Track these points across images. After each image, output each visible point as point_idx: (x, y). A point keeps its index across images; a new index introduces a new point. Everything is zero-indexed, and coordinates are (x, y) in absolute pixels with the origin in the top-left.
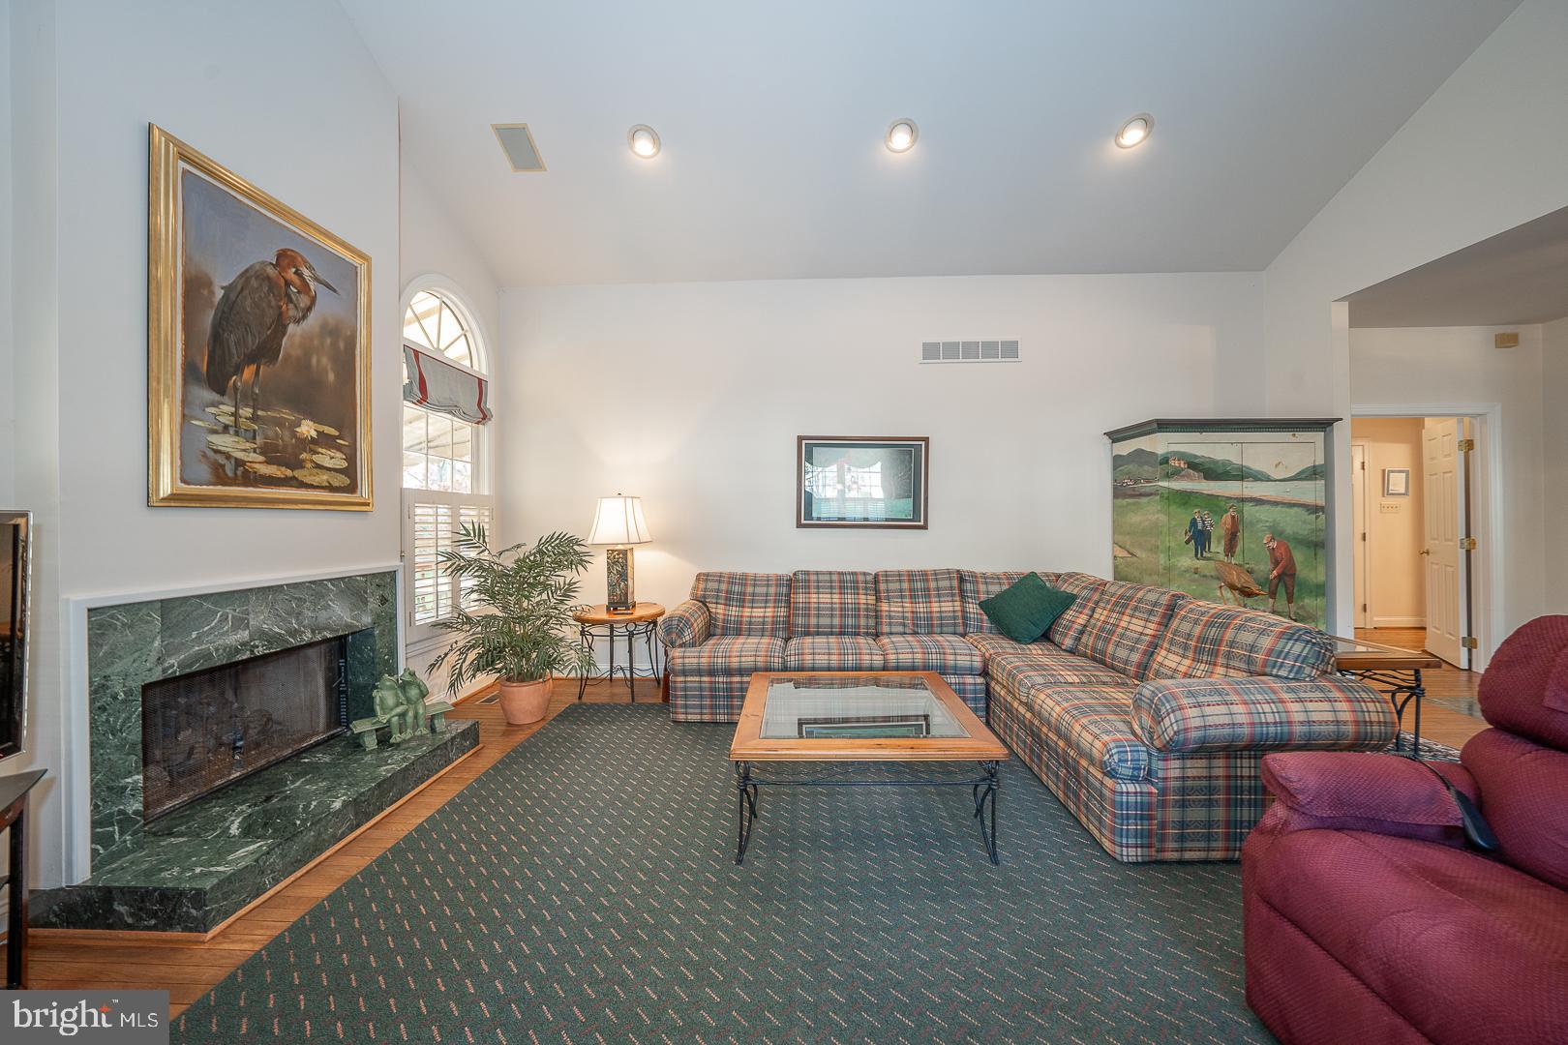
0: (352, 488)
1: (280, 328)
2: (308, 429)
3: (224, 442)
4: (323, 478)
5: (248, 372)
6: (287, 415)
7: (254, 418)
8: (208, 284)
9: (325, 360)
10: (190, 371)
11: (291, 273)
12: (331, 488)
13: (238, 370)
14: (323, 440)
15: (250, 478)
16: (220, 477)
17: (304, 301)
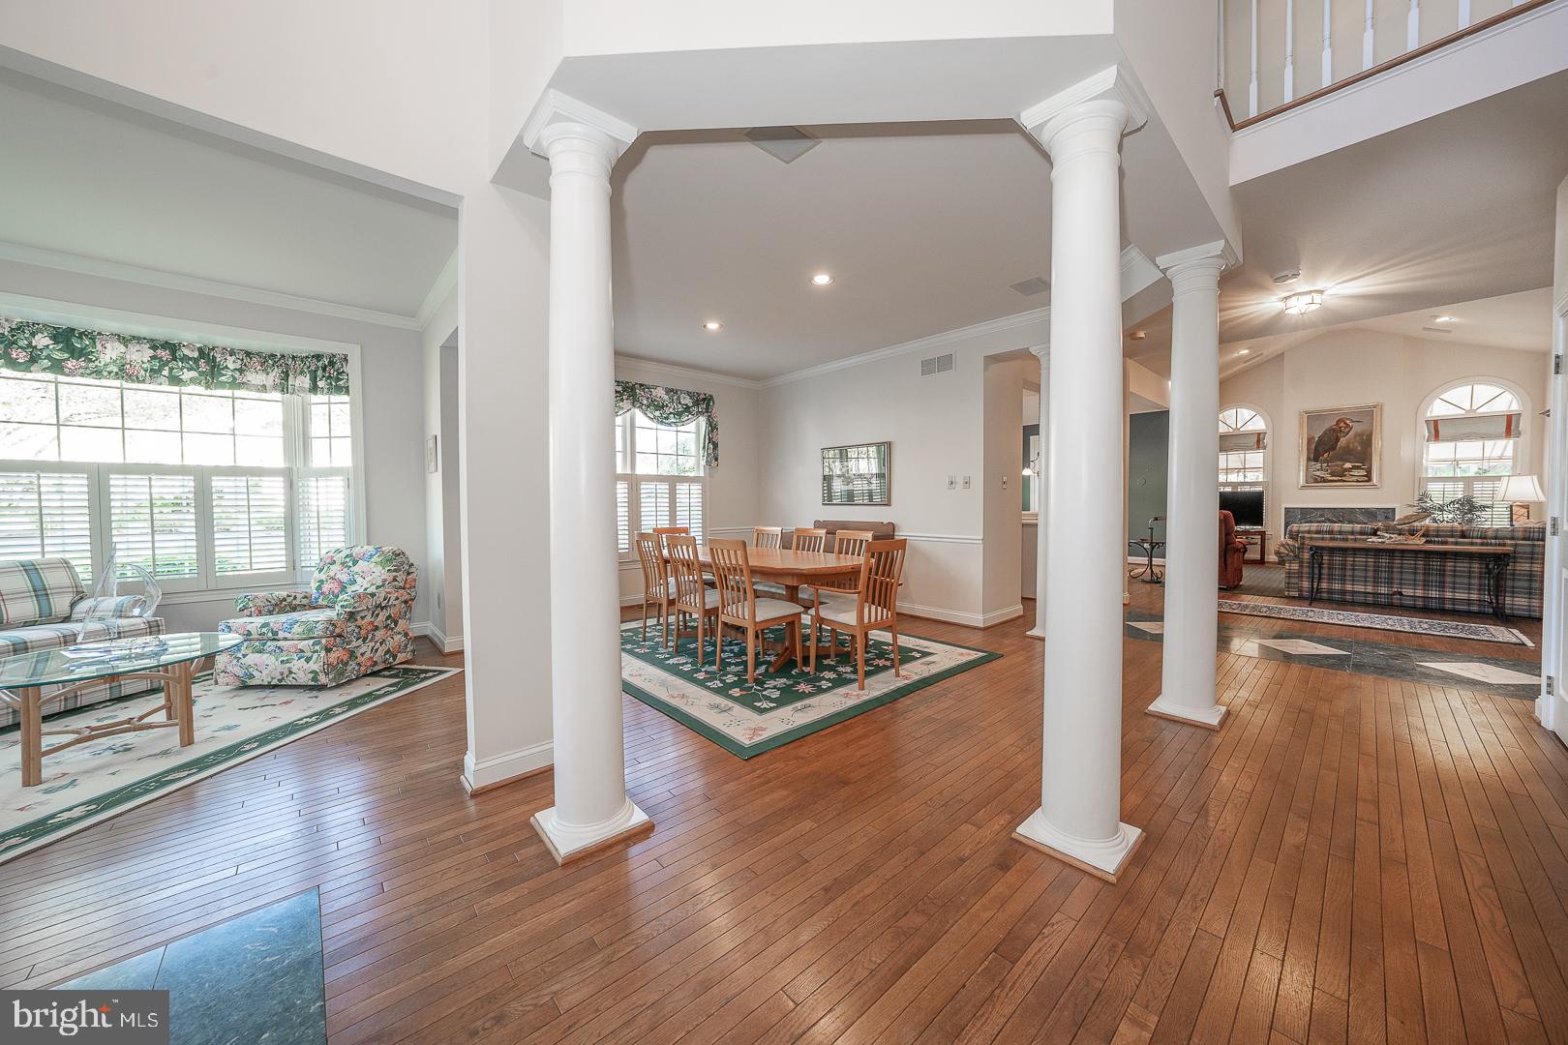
0: (1370, 480)
1: (1338, 440)
2: (1348, 465)
3: (1318, 473)
4: (1355, 479)
5: (1326, 455)
6: (1340, 463)
7: (1328, 466)
8: (1314, 438)
9: (1356, 444)
10: (1309, 459)
11: (1342, 424)
12: (1358, 481)
13: (1323, 455)
14: (1354, 467)
15: (1325, 481)
16: (1316, 481)
17: (1348, 429)
